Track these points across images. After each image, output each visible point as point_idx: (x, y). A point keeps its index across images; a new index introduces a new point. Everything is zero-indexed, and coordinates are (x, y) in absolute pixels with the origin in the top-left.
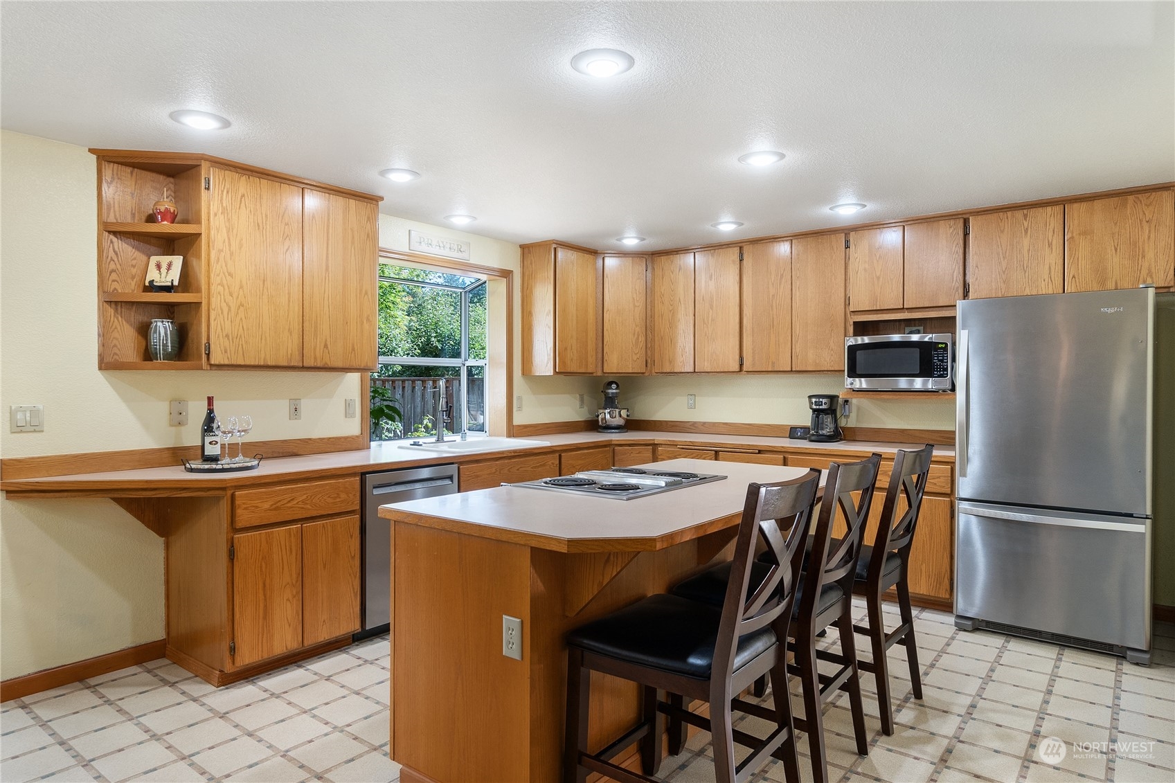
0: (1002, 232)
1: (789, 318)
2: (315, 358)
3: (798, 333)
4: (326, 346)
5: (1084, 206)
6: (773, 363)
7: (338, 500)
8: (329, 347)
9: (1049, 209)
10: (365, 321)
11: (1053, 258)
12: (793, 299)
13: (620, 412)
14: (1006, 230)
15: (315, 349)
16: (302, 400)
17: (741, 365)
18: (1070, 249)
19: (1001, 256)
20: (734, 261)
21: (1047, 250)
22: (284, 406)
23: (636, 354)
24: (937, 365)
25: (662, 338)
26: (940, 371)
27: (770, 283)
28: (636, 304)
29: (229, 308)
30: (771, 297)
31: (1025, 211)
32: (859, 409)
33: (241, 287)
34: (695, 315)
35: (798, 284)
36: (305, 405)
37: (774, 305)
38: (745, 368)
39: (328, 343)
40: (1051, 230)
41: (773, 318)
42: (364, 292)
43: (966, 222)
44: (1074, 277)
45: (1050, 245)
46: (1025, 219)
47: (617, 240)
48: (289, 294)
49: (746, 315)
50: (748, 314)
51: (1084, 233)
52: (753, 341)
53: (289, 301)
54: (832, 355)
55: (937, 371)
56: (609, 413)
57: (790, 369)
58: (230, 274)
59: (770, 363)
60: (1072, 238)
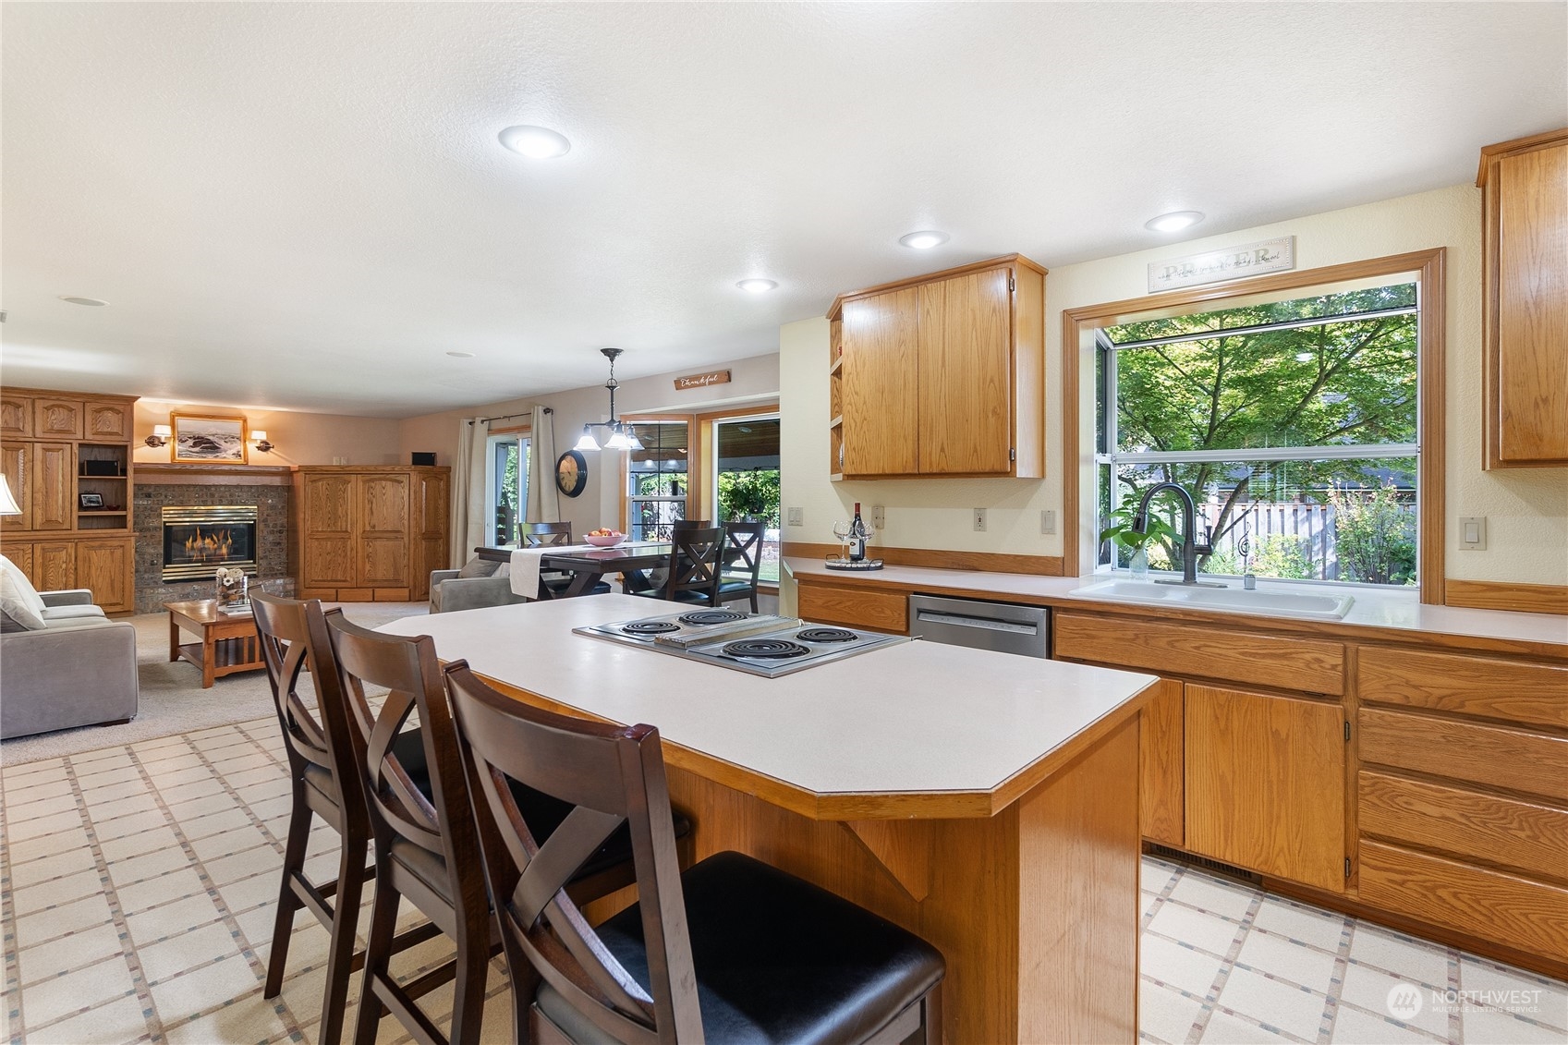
2: (931, 464)
4: (942, 450)
7: (883, 615)
8: (946, 450)
10: (990, 415)
15: (930, 454)
16: (988, 511)
22: (968, 516)
29: (856, 423)
33: (865, 403)
36: (991, 516)
39: (945, 446)
42: (988, 380)
48: (904, 400)
53: (904, 407)
58: (856, 393)
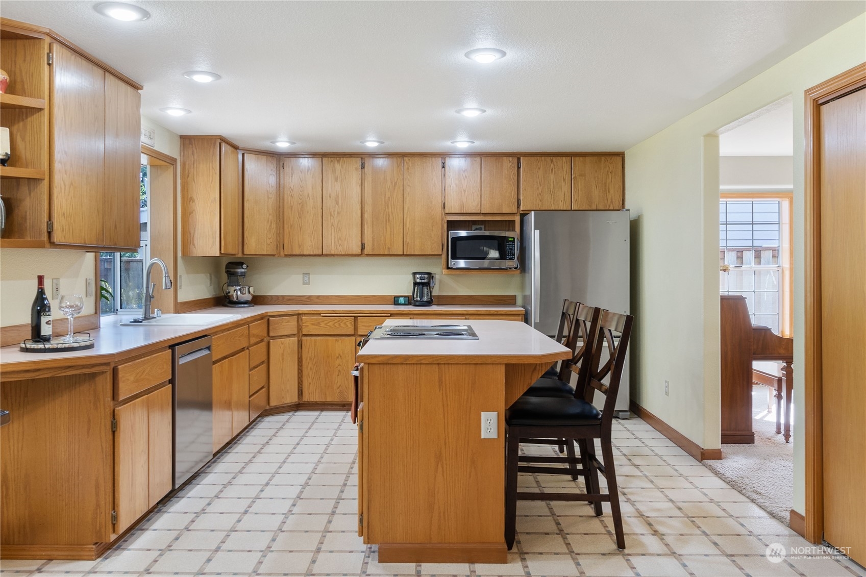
0: (539, 169)
1: (401, 215)
2: (110, 238)
3: (408, 227)
4: (115, 227)
5: (581, 158)
6: (389, 249)
8: (117, 227)
9: (564, 158)
11: (565, 188)
12: (404, 201)
13: (249, 289)
14: (541, 168)
15: (110, 230)
16: (60, 280)
17: (363, 248)
18: (574, 183)
19: (539, 184)
20: (356, 169)
21: (563, 183)
23: (269, 239)
24: (509, 252)
25: (291, 226)
26: (510, 256)
27: (386, 188)
28: (270, 196)
30: (387, 199)
31: (551, 158)
32: (440, 282)
34: (322, 209)
35: (408, 190)
37: (390, 205)
38: (366, 252)
39: (117, 224)
40: (565, 171)
41: (389, 215)
43: (519, 160)
44: (576, 200)
45: (564, 180)
46: (552, 163)
47: (271, 142)
49: (367, 211)
50: (368, 211)
51: (581, 175)
52: (373, 232)
54: (433, 243)
55: (509, 256)
56: (240, 290)
57: (402, 253)
59: (387, 248)
60: (575, 177)
